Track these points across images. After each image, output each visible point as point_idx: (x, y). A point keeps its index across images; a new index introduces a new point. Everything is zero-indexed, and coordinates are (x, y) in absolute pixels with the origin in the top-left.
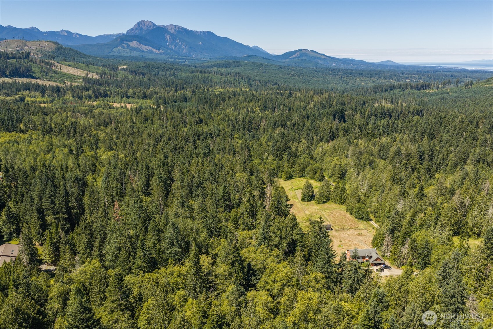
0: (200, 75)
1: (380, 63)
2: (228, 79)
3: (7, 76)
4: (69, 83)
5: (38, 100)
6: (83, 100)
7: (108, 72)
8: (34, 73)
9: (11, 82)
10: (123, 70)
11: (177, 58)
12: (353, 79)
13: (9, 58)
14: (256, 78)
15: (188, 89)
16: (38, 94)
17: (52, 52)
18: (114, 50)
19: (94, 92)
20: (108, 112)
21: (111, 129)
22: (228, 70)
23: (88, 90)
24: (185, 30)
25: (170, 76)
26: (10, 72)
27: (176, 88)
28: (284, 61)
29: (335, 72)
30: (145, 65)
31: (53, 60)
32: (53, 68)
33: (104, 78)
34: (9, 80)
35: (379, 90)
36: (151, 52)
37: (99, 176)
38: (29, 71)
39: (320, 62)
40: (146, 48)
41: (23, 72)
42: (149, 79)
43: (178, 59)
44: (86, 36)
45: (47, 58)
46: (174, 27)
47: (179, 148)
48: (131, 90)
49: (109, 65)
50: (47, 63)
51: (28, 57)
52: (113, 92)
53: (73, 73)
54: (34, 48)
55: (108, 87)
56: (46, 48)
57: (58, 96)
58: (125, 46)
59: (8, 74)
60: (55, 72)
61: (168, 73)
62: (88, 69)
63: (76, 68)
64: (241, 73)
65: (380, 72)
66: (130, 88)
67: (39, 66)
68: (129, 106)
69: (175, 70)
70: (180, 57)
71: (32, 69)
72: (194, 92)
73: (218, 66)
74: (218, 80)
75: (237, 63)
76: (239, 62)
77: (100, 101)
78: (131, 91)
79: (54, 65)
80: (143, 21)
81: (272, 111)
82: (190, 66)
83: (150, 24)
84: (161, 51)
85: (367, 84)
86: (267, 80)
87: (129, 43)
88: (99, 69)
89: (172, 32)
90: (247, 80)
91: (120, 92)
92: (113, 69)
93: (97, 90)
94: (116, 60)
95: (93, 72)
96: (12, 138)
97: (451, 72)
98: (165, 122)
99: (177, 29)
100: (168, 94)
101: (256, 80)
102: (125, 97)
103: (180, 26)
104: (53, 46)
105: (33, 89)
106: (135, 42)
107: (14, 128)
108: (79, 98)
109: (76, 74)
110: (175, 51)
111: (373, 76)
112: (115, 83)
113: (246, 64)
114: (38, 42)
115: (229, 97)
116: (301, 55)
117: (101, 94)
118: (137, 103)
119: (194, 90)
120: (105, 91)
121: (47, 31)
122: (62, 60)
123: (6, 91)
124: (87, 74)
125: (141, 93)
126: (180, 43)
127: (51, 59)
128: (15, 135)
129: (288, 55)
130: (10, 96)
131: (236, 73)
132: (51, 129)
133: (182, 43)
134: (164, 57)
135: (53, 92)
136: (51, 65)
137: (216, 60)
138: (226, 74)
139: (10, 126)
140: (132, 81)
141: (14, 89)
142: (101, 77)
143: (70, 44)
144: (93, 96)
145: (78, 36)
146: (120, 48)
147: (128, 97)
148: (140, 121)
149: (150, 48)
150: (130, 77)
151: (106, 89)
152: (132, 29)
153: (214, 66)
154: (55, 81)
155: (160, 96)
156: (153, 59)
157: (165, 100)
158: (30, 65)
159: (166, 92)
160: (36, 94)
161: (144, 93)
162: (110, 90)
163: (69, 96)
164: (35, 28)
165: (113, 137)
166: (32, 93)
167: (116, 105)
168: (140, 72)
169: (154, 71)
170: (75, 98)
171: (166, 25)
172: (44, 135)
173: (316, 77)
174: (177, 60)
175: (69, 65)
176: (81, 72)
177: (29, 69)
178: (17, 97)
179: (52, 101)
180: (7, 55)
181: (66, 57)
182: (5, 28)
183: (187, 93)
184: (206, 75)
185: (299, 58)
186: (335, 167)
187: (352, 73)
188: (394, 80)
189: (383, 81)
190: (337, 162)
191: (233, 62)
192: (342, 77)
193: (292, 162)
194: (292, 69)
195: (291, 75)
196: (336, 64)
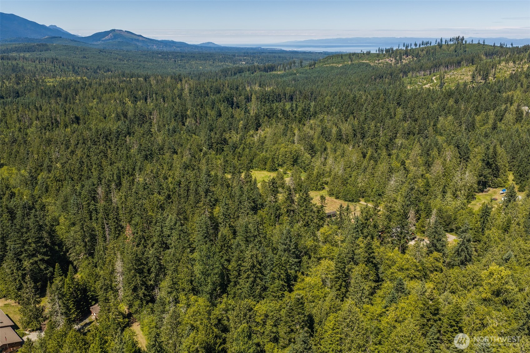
1: (203, 45)
12: (187, 63)
14: (80, 64)
22: (37, 55)
28: (95, 43)
29: (164, 55)
35: (228, 74)
39: (140, 44)
64: (58, 58)
65: (210, 54)
73: (15, 50)
75: (44, 47)
76: (46, 45)
81: (144, 101)
85: (205, 67)
86: (95, 67)
90: (70, 67)
97: (275, 53)
101: (82, 67)
111: (207, 59)
113: (55, 47)
116: (116, 37)
129: (98, 36)
131: (52, 59)
137: (7, 43)
153: (11, 50)
173: (148, 62)
184: (13, 62)
185: (114, 40)
186: (286, 155)
187: (183, 56)
188: (230, 62)
189: (220, 64)
190: (286, 149)
191: (38, 45)
192: (175, 61)
193: (238, 154)
194: (115, 53)
195: (117, 60)
196: (158, 46)
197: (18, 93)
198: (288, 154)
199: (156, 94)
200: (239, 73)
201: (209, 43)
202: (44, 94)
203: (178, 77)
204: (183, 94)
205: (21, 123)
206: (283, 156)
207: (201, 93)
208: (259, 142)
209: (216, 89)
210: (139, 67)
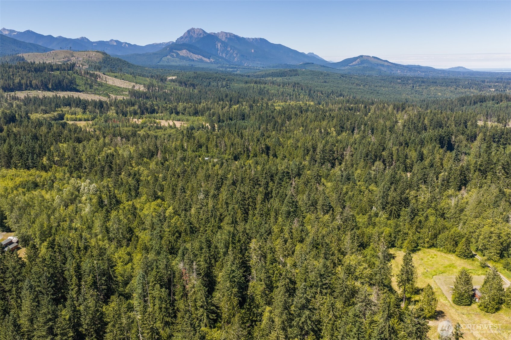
0: (255, 86)
2: (287, 90)
3: (49, 90)
4: (114, 97)
5: (78, 117)
6: (128, 117)
7: (156, 83)
8: (78, 86)
9: (51, 96)
10: (172, 81)
11: (228, 67)
12: (426, 88)
13: (52, 70)
14: (317, 88)
15: (244, 103)
16: (79, 110)
17: (99, 62)
18: (163, 59)
19: (140, 107)
20: (154, 134)
21: (157, 164)
22: (285, 79)
23: (133, 105)
24: (236, 37)
25: (222, 87)
26: (52, 85)
27: (231, 101)
28: (343, 68)
29: (404, 80)
30: (195, 75)
31: (99, 71)
32: (98, 80)
33: (152, 91)
34: (50, 94)
35: (466, 102)
36: (201, 61)
37: (136, 248)
38: (72, 83)
39: (384, 69)
40: (196, 57)
41: (66, 84)
42: (200, 92)
43: (230, 68)
44: (135, 45)
45: (93, 69)
46: (225, 34)
47: (249, 198)
48: (180, 104)
49: (157, 76)
50: (92, 75)
51: (73, 68)
52: (161, 107)
53: (119, 86)
54: (80, 59)
55: (155, 100)
56: (93, 59)
57: (101, 112)
58: (175, 55)
59: (50, 87)
60: (101, 85)
61: (220, 84)
62: (135, 81)
63: (123, 80)
64: (300, 83)
65: (455, 79)
66: (179, 101)
67: (84, 78)
68: (178, 124)
69: (228, 80)
70: (232, 66)
71: (75, 82)
72: (251, 107)
73: (273, 75)
74: (276, 92)
75: (294, 72)
76: (296, 70)
77: (146, 118)
78: (180, 106)
79: (100, 77)
80: (193, 29)
81: (350, 132)
82: (242, 76)
83: (200, 32)
84: (211, 59)
85: (444, 94)
86: (330, 91)
87: (179, 52)
88: (147, 81)
89: (223, 40)
90: (307, 92)
91: (168, 108)
92: (162, 80)
93: (144, 105)
94: (165, 70)
95: (141, 84)
96: (31, 178)
98: (222, 150)
99: (228, 36)
100: (222, 110)
101: (318, 91)
102: (174, 114)
103: (232, 33)
104: (101, 56)
105: (74, 105)
106: (184, 51)
107: (34, 163)
108: (123, 115)
109: (122, 86)
110: (225, 60)
111: (450, 85)
112: (164, 96)
113: (304, 73)
114: (86, 53)
115: (296, 114)
116: (362, 62)
117: (147, 109)
118: (188, 120)
119: (251, 104)
120: (152, 106)
121: (97, 41)
122: (109, 71)
123: (44, 108)
124: (134, 86)
125: (192, 108)
126: (232, 51)
127: (96, 71)
128: (34, 174)
129: (347, 62)
130: (48, 113)
131: (295, 83)
132: (81, 164)
133: (233, 51)
134: (214, 66)
135: (95, 108)
136: (96, 76)
137: (270, 69)
138: (284, 84)
139: (30, 161)
140: (181, 93)
141: (53, 105)
142: (149, 89)
143: (119, 54)
144: (139, 111)
145: (127, 45)
146: (169, 57)
147: (177, 113)
148: (192, 148)
149: (200, 57)
150: (180, 88)
151: (153, 104)
152: (182, 38)
153: (269, 75)
154: (99, 95)
155: (213, 112)
156: (203, 68)
157: (220, 118)
158: (74, 76)
159: (221, 107)
160: (77, 110)
161: (195, 108)
162: (157, 105)
163: (112, 113)
164: (85, 38)
165: (158, 176)
166: (73, 109)
167: (164, 123)
168: (190, 83)
169: (205, 82)
170: (119, 114)
171: (216, 33)
172: (71, 173)
173: (384, 87)
174: (228, 69)
175: (116, 77)
176: (128, 84)
177: (73, 82)
178: (56, 114)
179: (93, 119)
180: (50, 66)
181: (113, 68)
182: (56, 38)
183: (243, 107)
184: (262, 86)
185: (360, 65)
186: (490, 237)
187: (423, 82)
188: (475, 89)
189: (463, 90)
190: (492, 229)
191: (290, 71)
192: (413, 87)
193: (417, 224)
194: (355, 78)
195: (355, 84)
196: (402, 71)
197: (244, 116)
198: (494, 237)
199: (365, 125)
200: (481, 102)
201: (459, 67)
202: (261, 119)
203: (401, 106)
204: (396, 126)
205: (218, 149)
206: (485, 238)
207: (418, 126)
208: (456, 208)
209: (437, 122)
210: (372, 93)
